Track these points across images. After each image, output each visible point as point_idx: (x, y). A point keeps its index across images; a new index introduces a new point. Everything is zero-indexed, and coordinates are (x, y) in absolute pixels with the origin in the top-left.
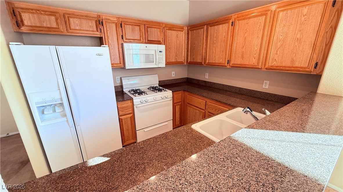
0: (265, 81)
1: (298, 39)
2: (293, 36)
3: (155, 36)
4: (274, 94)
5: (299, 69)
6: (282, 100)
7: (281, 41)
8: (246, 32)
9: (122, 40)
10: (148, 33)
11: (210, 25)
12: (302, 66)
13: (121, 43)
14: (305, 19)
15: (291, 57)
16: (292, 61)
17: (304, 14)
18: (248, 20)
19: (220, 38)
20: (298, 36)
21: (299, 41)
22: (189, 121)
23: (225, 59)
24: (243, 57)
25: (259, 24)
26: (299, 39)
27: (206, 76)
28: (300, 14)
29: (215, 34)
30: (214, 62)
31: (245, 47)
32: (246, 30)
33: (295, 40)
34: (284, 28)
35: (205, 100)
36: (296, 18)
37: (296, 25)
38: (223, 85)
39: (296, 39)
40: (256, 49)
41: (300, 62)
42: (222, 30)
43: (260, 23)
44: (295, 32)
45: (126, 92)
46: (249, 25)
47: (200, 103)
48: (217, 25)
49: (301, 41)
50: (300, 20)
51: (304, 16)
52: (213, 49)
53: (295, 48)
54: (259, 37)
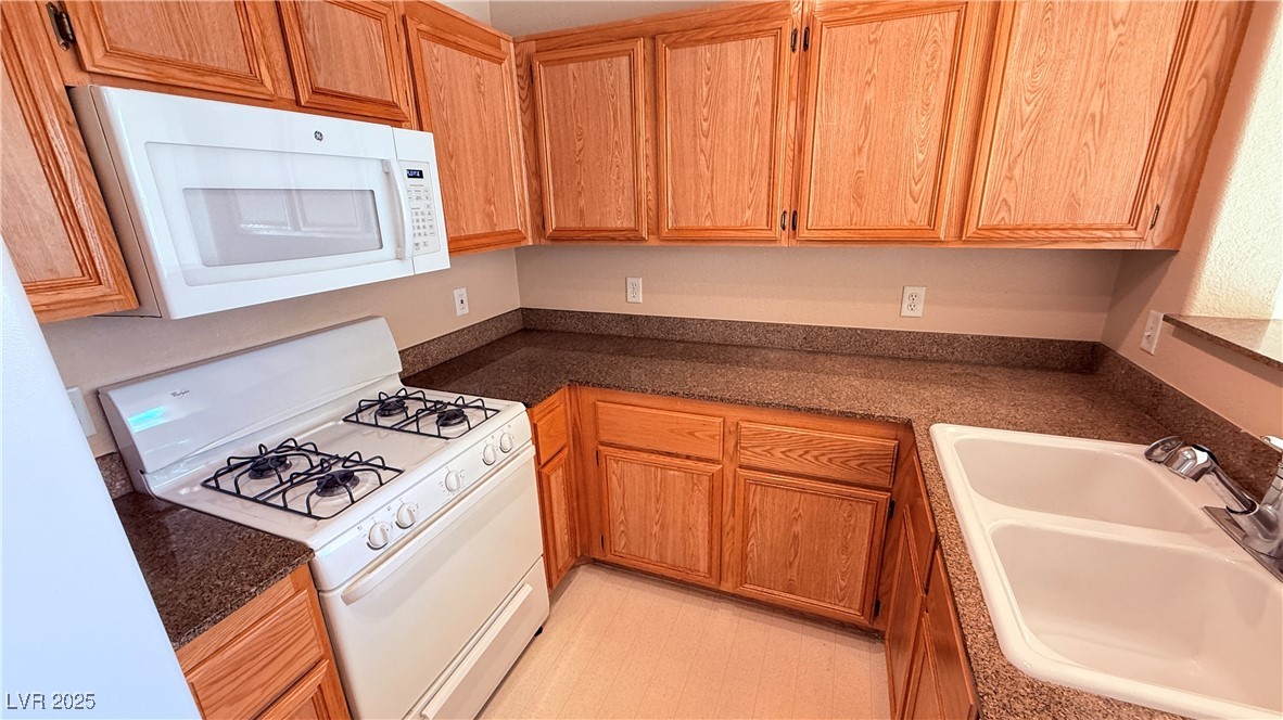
0: (909, 291)
1: (1093, 117)
2: (1076, 105)
3: (356, 63)
4: (949, 335)
5: (1099, 233)
6: (980, 352)
7: (1028, 124)
8: (868, 84)
9: (65, 56)
10: (310, 36)
11: (670, 40)
12: (1107, 221)
13: (59, 87)
14: (1122, 39)
15: (1067, 190)
16: (1073, 205)
17: (1118, 18)
18: (874, 24)
19: (731, 105)
20: (1095, 107)
21: (1097, 125)
22: (622, 528)
23: (771, 206)
24: (858, 197)
25: (929, 49)
26: (1098, 119)
27: (630, 295)
28: (1101, 19)
29: (705, 89)
30: (708, 224)
31: (866, 149)
32: (869, 71)
33: (1083, 122)
34: (1037, 69)
35: (718, 413)
36: (1087, 29)
37: (1085, 61)
38: (728, 324)
39: (1085, 116)
40: (921, 157)
41: (1100, 205)
42: (743, 69)
43: (936, 41)
44: (1083, 90)
45: (183, 496)
46: (881, 52)
47: (692, 434)
48: (712, 40)
49: (1104, 124)
50: (1100, 40)
51: (1116, 26)
52: (696, 163)
53: (1084, 152)
54: (931, 107)
